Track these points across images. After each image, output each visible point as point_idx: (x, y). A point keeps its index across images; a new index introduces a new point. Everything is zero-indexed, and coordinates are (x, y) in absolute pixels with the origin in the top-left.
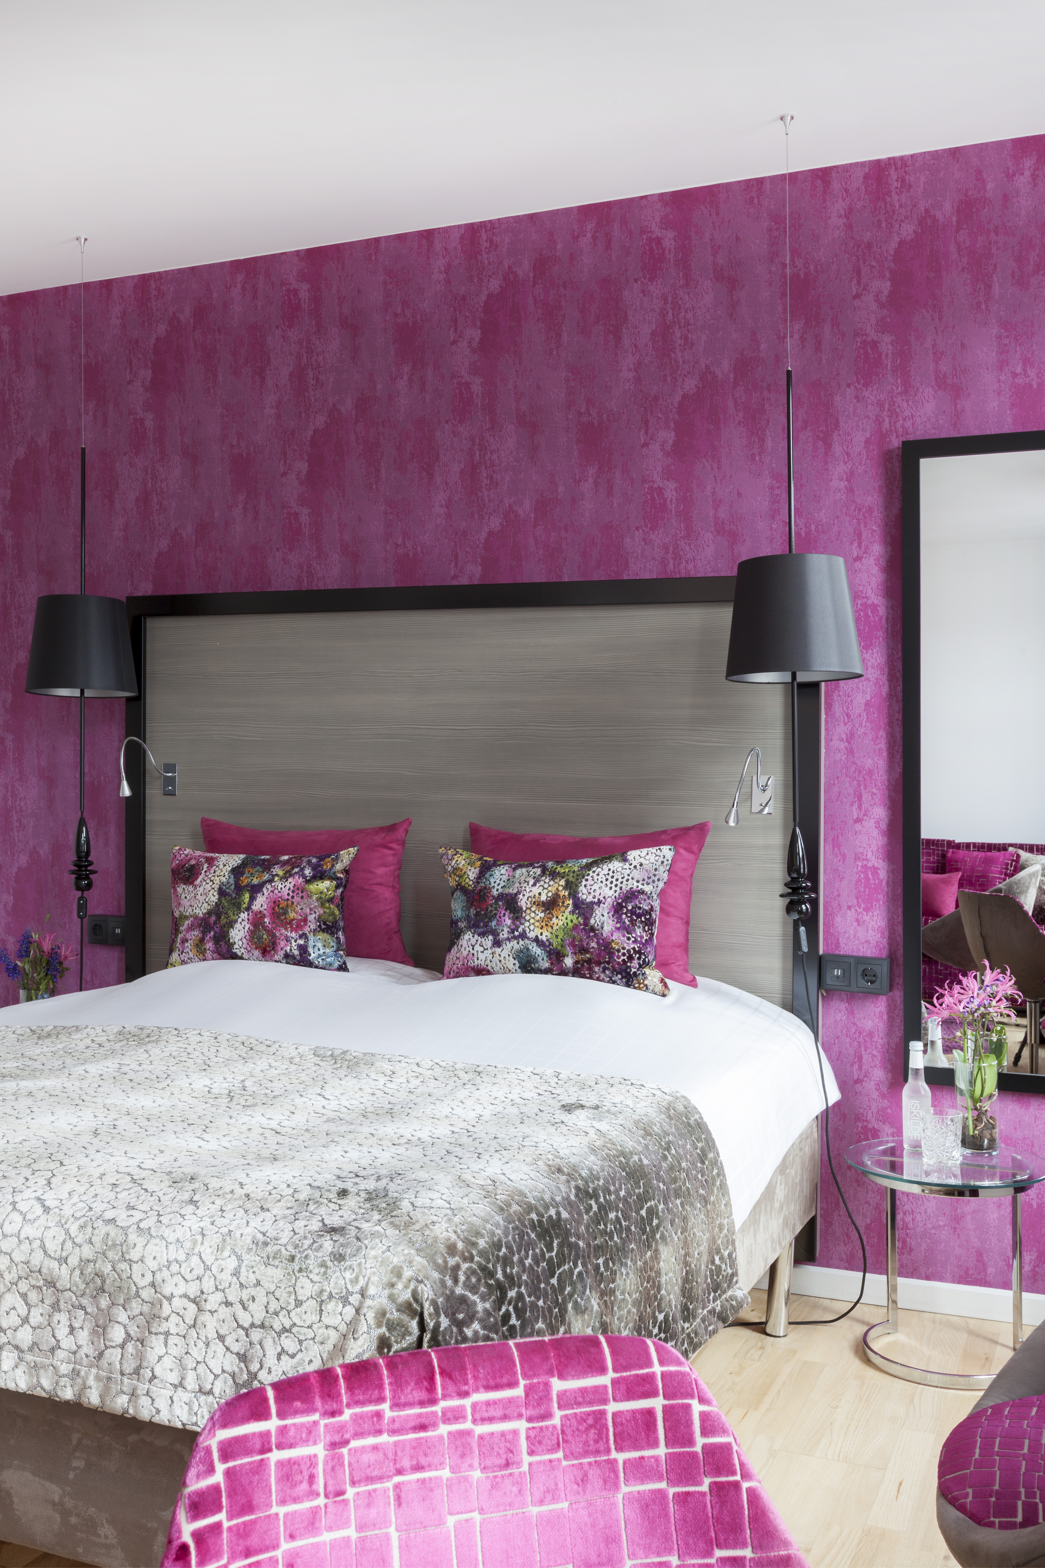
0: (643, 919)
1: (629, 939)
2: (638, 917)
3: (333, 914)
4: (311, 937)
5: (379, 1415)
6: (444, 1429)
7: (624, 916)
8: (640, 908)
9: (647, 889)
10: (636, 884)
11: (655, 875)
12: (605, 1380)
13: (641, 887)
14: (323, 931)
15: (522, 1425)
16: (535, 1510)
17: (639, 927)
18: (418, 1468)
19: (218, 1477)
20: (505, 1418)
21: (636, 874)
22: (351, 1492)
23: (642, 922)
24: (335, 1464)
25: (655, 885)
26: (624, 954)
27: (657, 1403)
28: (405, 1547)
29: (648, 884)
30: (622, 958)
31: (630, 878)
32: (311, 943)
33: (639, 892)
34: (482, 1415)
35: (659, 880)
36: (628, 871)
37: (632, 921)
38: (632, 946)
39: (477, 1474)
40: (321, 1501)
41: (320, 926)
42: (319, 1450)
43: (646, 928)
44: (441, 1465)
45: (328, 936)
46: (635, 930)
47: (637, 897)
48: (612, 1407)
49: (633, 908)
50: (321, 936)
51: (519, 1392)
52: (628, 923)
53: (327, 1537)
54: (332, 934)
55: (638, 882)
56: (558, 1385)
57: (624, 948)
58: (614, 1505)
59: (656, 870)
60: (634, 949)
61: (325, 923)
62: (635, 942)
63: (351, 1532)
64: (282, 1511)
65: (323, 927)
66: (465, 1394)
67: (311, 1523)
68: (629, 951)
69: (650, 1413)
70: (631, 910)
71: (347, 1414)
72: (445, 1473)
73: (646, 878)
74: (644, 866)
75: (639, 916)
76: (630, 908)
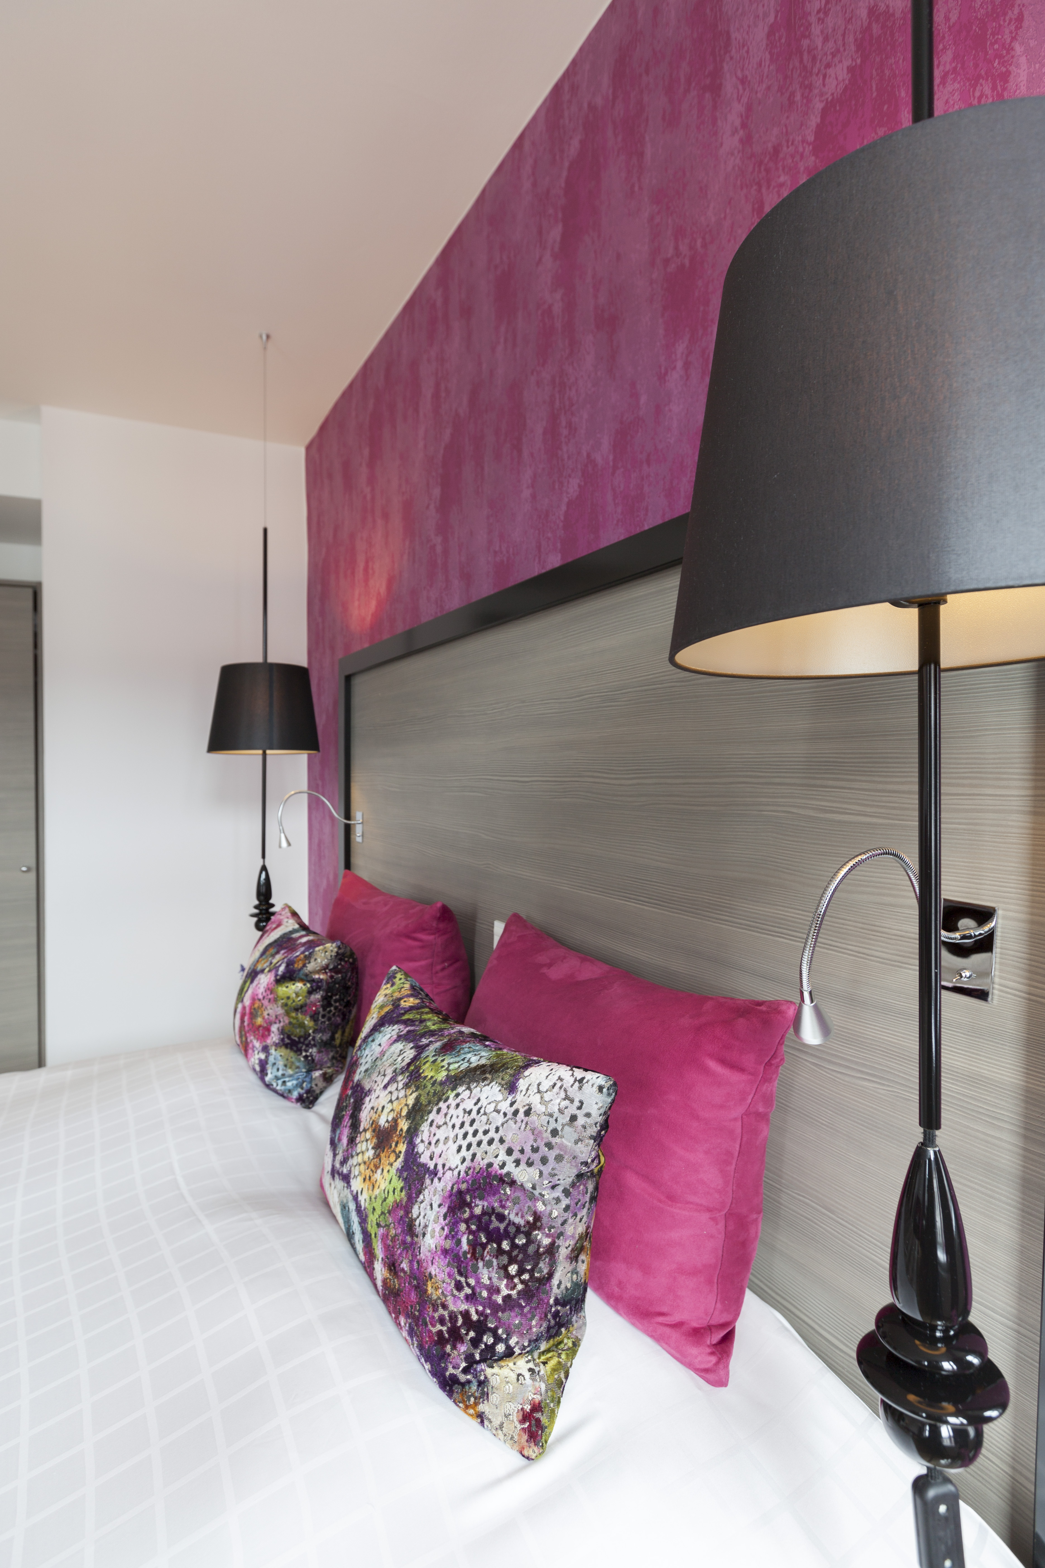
0: (505, 1245)
1: (459, 1287)
2: (490, 1240)
3: (302, 1025)
4: (272, 1051)
7: (463, 1227)
8: (501, 1218)
9: (524, 1175)
10: (502, 1156)
11: (549, 1146)
13: (510, 1167)
14: (286, 1046)
17: (489, 1265)
21: (514, 1134)
23: (500, 1252)
25: (546, 1170)
26: (442, 1321)
29: (530, 1164)
30: (439, 1327)
31: (497, 1137)
32: (271, 1059)
33: (501, 1180)
35: (559, 1158)
36: (499, 1119)
37: (474, 1245)
38: (464, 1307)
41: (283, 1040)
43: (513, 1269)
45: (292, 1054)
46: (476, 1269)
47: (495, 1192)
49: (484, 1213)
50: (283, 1051)
52: (465, 1246)
54: (298, 1051)
55: (509, 1152)
57: (444, 1307)
59: (554, 1133)
60: (466, 1315)
61: (289, 1037)
62: (472, 1298)
65: (287, 1041)
68: (453, 1317)
70: (479, 1218)
73: (528, 1149)
74: (533, 1118)
75: (495, 1237)
76: (478, 1211)
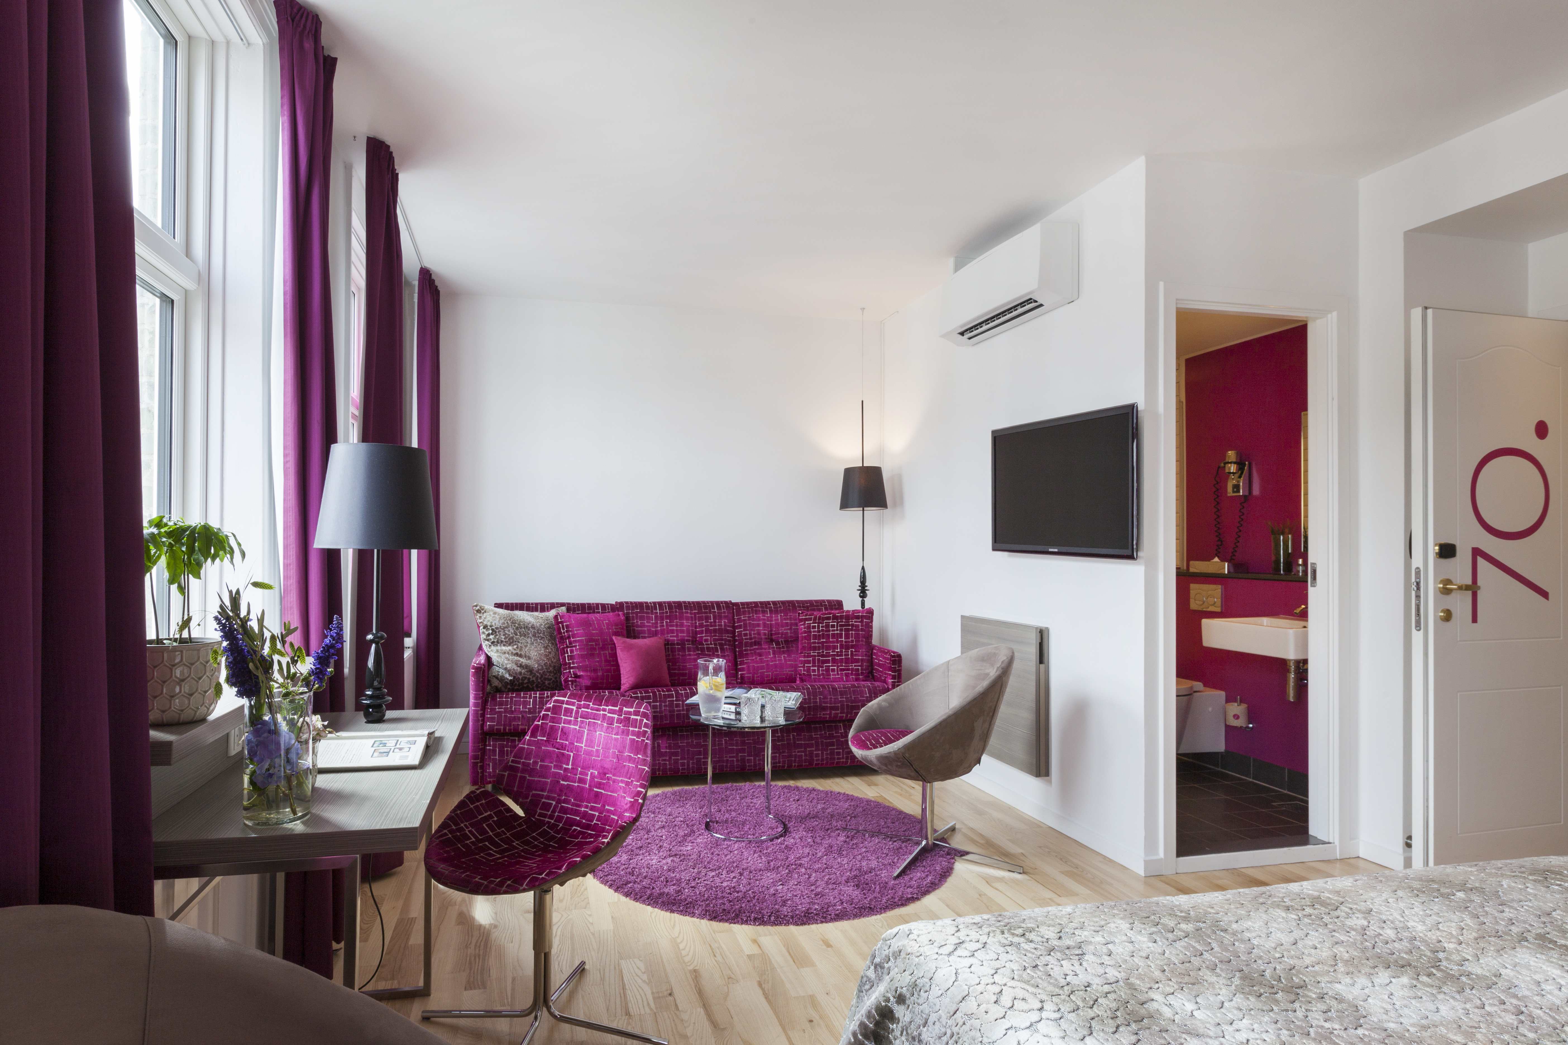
5: (589, 705)
6: (602, 712)
12: (632, 710)
15: (616, 716)
16: (614, 736)
18: (594, 719)
19: (551, 706)
20: (613, 714)
22: (579, 719)
24: (577, 712)
27: (639, 718)
28: (587, 734)
34: (611, 711)
39: (605, 724)
40: (572, 719)
42: (574, 708)
44: (599, 720)
48: (632, 717)
51: (617, 708)
53: (572, 726)
56: (625, 709)
58: (627, 739)
63: (577, 727)
64: (564, 717)
66: (607, 706)
67: (569, 722)
69: (637, 719)
71: (582, 703)
72: (599, 722)
